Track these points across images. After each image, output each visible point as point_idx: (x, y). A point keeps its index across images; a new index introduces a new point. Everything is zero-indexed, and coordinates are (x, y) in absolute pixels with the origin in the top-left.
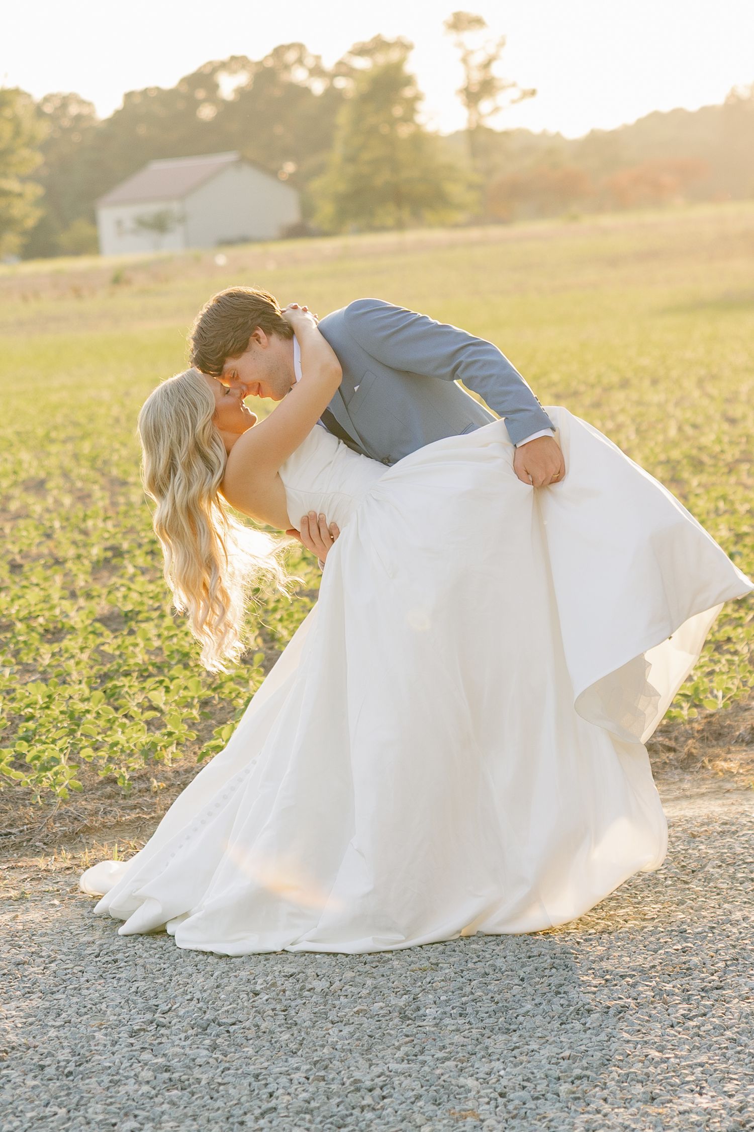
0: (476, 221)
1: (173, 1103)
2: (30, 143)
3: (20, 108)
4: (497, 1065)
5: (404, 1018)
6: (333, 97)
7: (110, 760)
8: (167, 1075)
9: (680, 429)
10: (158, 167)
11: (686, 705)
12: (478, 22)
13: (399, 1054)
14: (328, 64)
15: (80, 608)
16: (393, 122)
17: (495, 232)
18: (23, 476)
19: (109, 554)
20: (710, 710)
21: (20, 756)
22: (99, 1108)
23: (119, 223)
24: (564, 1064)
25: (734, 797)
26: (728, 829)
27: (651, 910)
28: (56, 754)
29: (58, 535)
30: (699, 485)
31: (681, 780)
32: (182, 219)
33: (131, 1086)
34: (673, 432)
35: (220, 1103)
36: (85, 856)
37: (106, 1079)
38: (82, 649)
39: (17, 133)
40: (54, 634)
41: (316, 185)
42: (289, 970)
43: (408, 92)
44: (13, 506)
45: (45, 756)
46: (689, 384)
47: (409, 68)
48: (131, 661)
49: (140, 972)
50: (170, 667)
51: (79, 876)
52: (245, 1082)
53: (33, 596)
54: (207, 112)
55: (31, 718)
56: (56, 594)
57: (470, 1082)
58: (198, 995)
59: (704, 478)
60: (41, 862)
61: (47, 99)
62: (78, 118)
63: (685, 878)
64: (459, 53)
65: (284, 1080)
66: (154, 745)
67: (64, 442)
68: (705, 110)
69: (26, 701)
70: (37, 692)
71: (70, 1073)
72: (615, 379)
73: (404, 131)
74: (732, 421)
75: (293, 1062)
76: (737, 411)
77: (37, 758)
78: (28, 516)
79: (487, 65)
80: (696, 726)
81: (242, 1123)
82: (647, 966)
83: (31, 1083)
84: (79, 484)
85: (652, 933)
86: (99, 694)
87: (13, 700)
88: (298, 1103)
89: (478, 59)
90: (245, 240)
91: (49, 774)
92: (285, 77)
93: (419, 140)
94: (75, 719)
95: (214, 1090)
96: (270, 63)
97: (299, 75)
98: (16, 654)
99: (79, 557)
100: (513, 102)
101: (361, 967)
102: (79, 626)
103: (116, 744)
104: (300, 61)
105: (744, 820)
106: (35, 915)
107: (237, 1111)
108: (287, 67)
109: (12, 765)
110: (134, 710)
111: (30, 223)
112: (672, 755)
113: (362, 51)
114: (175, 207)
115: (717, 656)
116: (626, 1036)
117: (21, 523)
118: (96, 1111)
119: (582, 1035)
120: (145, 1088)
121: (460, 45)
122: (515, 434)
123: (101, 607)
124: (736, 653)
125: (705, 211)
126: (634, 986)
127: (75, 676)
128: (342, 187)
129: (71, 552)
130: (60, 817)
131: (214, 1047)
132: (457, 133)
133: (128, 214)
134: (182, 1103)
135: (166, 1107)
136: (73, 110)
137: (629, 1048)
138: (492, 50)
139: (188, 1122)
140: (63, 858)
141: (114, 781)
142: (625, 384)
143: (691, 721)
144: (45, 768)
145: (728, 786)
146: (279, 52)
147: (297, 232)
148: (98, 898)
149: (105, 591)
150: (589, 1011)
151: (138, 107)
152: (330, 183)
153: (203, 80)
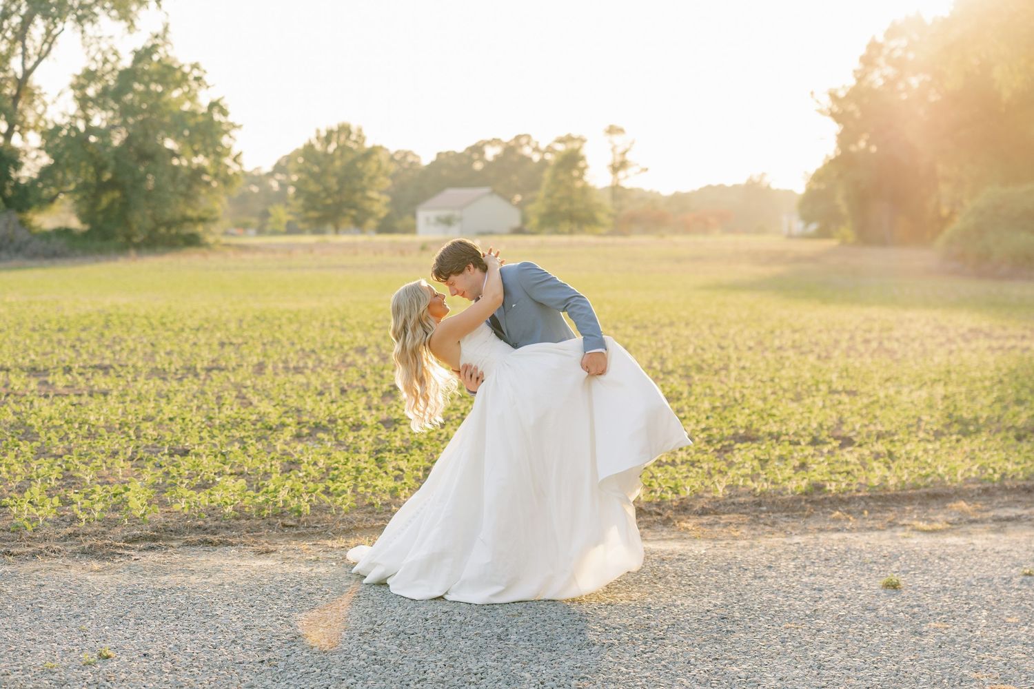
0: (612, 233)
1: (375, 672)
2: (386, 174)
3: (383, 157)
4: (542, 667)
5: (499, 639)
6: (543, 164)
7: (373, 494)
8: (374, 657)
9: (695, 350)
10: (450, 192)
11: (670, 492)
12: (621, 131)
13: (494, 657)
14: (543, 146)
15: (372, 415)
16: (573, 179)
17: (619, 240)
18: (356, 345)
19: (392, 389)
20: (682, 495)
21: (328, 488)
22: (337, 670)
23: (427, 219)
24: (576, 670)
25: (688, 542)
26: (682, 558)
27: (635, 595)
28: (345, 488)
29: (368, 377)
30: (699, 380)
31: (662, 531)
32: (460, 220)
33: (355, 661)
34: (691, 351)
35: (398, 674)
36: (352, 541)
37: (343, 656)
38: (369, 436)
39: (379, 168)
40: (357, 427)
41: (531, 208)
42: (445, 609)
43: (581, 164)
44: (348, 360)
45: (340, 489)
46: (704, 327)
47: (584, 152)
48: (393, 445)
49: (370, 603)
50: (412, 449)
51: (347, 551)
52: (413, 664)
53: (349, 407)
54: (478, 166)
55: (337, 469)
56: (361, 407)
57: (527, 675)
58: (397, 618)
59: (701, 376)
60: (329, 543)
61: (397, 152)
62: (412, 163)
63: (655, 581)
64: (610, 146)
65: (433, 665)
66: (396, 489)
67: (380, 329)
68: (735, 186)
69: (335, 460)
70: (340, 455)
71: (326, 652)
72: (666, 321)
73: (579, 184)
74: (722, 348)
75: (439, 656)
76: (724, 343)
77: (336, 489)
78: (355, 366)
79: (624, 154)
80: (674, 504)
81: (408, 685)
82: (628, 624)
83: (305, 654)
84: (384, 351)
85: (634, 607)
86: (372, 460)
87: (329, 459)
88: (438, 677)
89: (620, 150)
90: (491, 233)
91: (340, 498)
92: (519, 151)
93: (585, 190)
94: (359, 471)
95: (397, 667)
96: (513, 144)
97: (527, 151)
98: (336, 436)
99: (376, 389)
100: (636, 173)
101: (482, 611)
102: (369, 424)
103: (377, 486)
104: (528, 143)
105: (691, 554)
106: (322, 570)
107: (407, 679)
108: (521, 146)
109: (323, 492)
110: (390, 469)
111: (382, 215)
112: (659, 517)
113: (560, 141)
114: (457, 213)
115: (691, 468)
116: (610, 658)
117: (351, 369)
118: (335, 672)
119: (588, 656)
120: (362, 663)
121: (611, 142)
122: (587, 346)
123: (383, 415)
124: (701, 468)
125: (730, 239)
126: (619, 633)
127: (363, 449)
128: (543, 210)
129: (372, 386)
130: (343, 521)
131: (400, 645)
132: (606, 188)
133: (432, 214)
134: (379, 672)
135: (371, 673)
136: (410, 159)
137: (611, 665)
138: (627, 146)
139: (381, 682)
140: (340, 542)
141: (373, 505)
142: (672, 324)
143: (672, 501)
144: (339, 495)
145: (685, 536)
146: (518, 138)
147: (519, 231)
148: (355, 564)
149: (386, 407)
150: (594, 644)
151: (443, 161)
152: (537, 208)
153: (478, 149)
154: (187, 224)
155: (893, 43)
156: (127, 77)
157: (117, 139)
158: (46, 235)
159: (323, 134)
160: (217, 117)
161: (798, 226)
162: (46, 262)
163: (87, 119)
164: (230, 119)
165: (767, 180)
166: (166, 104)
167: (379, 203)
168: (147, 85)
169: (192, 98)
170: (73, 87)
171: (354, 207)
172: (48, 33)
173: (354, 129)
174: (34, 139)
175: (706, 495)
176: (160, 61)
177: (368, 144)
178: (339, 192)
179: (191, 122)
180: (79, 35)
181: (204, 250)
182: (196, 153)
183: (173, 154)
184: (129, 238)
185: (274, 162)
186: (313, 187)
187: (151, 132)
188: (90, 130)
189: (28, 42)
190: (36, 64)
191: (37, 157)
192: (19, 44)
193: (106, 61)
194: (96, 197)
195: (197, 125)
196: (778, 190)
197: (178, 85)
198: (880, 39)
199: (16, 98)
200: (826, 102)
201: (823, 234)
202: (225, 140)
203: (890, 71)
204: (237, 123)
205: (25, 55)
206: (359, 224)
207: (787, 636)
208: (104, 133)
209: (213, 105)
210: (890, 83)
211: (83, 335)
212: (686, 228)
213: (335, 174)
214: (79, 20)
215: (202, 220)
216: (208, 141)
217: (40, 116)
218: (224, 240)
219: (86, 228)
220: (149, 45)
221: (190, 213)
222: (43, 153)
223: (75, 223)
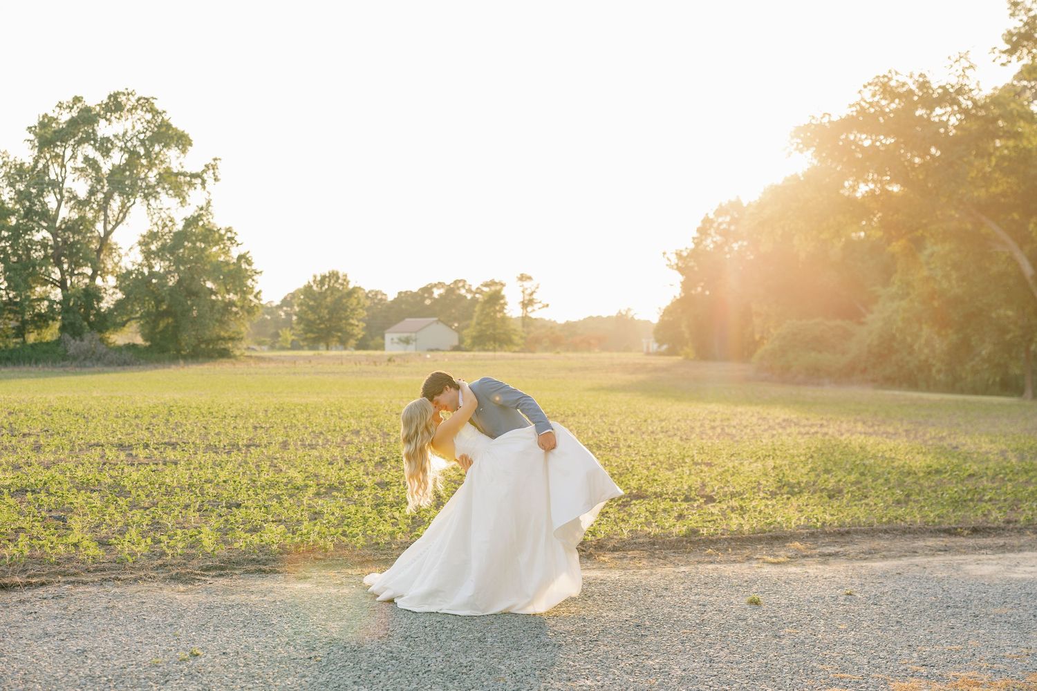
0: (522, 351)
1: (393, 665)
2: (363, 307)
3: (360, 294)
4: (513, 662)
5: (480, 641)
6: (474, 300)
7: (377, 536)
8: (391, 654)
9: (593, 433)
10: (407, 320)
11: (590, 535)
12: (530, 278)
13: (477, 655)
14: (474, 289)
15: (370, 479)
16: (495, 312)
17: (529, 355)
18: (351, 428)
19: (382, 460)
20: (599, 537)
21: (344, 531)
22: (365, 664)
23: (392, 340)
24: (538, 664)
25: (606, 571)
26: (603, 582)
27: (573, 609)
28: (358, 532)
29: (363, 451)
30: (599, 454)
31: (587, 563)
32: (415, 340)
33: (377, 657)
34: (590, 434)
35: (409, 667)
36: (366, 571)
37: (369, 654)
38: (370, 494)
39: (358, 304)
40: (360, 487)
41: (465, 332)
42: (438, 619)
43: (502, 301)
44: (347, 439)
45: (354, 532)
46: (597, 417)
47: (503, 293)
48: (387, 500)
49: (383, 615)
50: (401, 504)
51: (363, 578)
52: (420, 660)
53: (353, 473)
54: (428, 302)
55: (350, 518)
56: (361, 473)
57: (503, 667)
58: (404, 626)
59: (601, 452)
60: (350, 571)
61: (370, 292)
62: (381, 300)
63: (586, 599)
64: (521, 289)
65: (434, 660)
66: (394, 532)
67: (367, 418)
69: (348, 512)
70: (353, 509)
71: (355, 651)
72: (570, 413)
73: (499, 315)
74: (612, 432)
75: (438, 654)
76: (615, 429)
77: (351, 533)
78: (352, 443)
79: (531, 294)
80: (593, 543)
81: (418, 675)
82: (570, 630)
83: (341, 653)
84: (372, 433)
85: (573, 618)
86: (375, 511)
87: (343, 510)
88: (439, 669)
89: (529, 291)
90: (438, 350)
91: (355, 539)
92: (458, 292)
93: (504, 319)
94: (366, 520)
95: (408, 661)
96: (452, 286)
97: (463, 292)
98: (345, 493)
99: (370, 460)
100: (539, 308)
101: (464, 621)
102: (369, 485)
103: (380, 530)
104: (463, 286)
105: (609, 579)
106: (346, 591)
107: (416, 670)
108: (458, 288)
109: (341, 534)
110: (387, 518)
111: (360, 336)
112: (584, 553)
113: (486, 285)
114: (413, 336)
115: (602, 518)
116: (561, 655)
117: (350, 446)
118: (364, 665)
119: (545, 654)
120: (383, 659)
121: (522, 286)
122: (538, 430)
123: (377, 479)
124: (609, 517)
125: (606, 355)
126: (565, 637)
127: (366, 504)
128: (475, 334)
129: (368, 458)
130: (358, 555)
131: (409, 646)
132: (518, 317)
133: (396, 336)
134: (396, 665)
135: (390, 666)
136: (379, 297)
137: (562, 660)
138: (533, 289)
139: (398, 673)
140: (357, 571)
141: (379, 544)
142: (574, 415)
143: (591, 541)
144: (353, 537)
145: (603, 566)
146: (456, 282)
147: (457, 348)
148: (370, 586)
149: (379, 474)
150: (548, 645)
151: (403, 298)
152: (470, 332)
153: (427, 290)
154: (220, 342)
155: (720, 220)
156: (180, 237)
157: (172, 282)
158: (119, 349)
159: (319, 278)
160: (244, 266)
161: (654, 347)
162: (119, 368)
163: (150, 267)
164: (254, 267)
165: (631, 314)
166: (208, 257)
167: (358, 328)
168: (194, 244)
169: (227, 253)
170: (140, 244)
171: (340, 330)
172: (123, 205)
173: (341, 275)
174: (112, 281)
175: (615, 537)
176: (203, 226)
177: (351, 286)
178: (329, 320)
179: (226, 270)
180: (146, 208)
181: (233, 360)
182: (228, 292)
183: (211, 292)
184: (179, 351)
185: (282, 298)
186: (311, 317)
187: (196, 276)
188: (153, 275)
189: (109, 212)
190: (114, 227)
191: (114, 293)
192: (102, 213)
193: (165, 226)
194: (155, 323)
195: (230, 271)
196: (639, 320)
197: (217, 244)
198: (711, 216)
199: (99, 251)
200: (674, 260)
201: (672, 352)
202: (249, 282)
203: (718, 238)
204: (258, 271)
205: (106, 222)
206: (343, 343)
207: (685, 638)
208: (163, 277)
209: (240, 257)
210: (719, 247)
211: (154, 421)
212: (575, 347)
213: (327, 307)
214: (146, 197)
215: (232, 339)
216: (237, 283)
217: (116, 264)
218: (247, 353)
219: (148, 344)
220: (196, 214)
221: (222, 333)
222: (117, 291)
223: (139, 340)
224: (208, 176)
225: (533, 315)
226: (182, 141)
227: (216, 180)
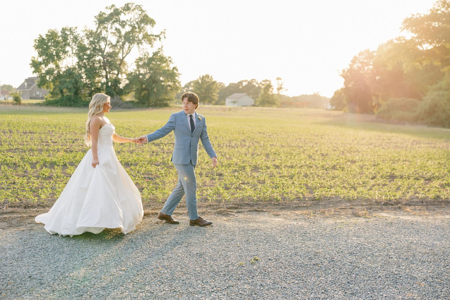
2: (218, 89)
6: (259, 87)
10: (235, 94)
12: (281, 79)
14: (259, 82)
23: (229, 101)
32: (238, 102)
39: (216, 87)
41: (257, 99)
43: (272, 88)
54: (241, 87)
64: (278, 83)
68: (310, 95)
79: (281, 85)
89: (280, 84)
90: (246, 106)
92: (253, 84)
93: (273, 95)
96: (251, 81)
97: (254, 84)
104: (255, 82)
108: (253, 82)
111: (217, 100)
113: (264, 81)
114: (237, 100)
121: (278, 82)
125: (309, 109)
128: (261, 100)
133: (230, 100)
136: (222, 85)
138: (282, 83)
146: (252, 80)
147: (254, 106)
151: (231, 85)
152: (259, 99)
153: (241, 83)
154: (165, 101)
155: (361, 57)
156: (151, 60)
157: (147, 77)
158: (127, 102)
159: (201, 77)
160: (175, 71)
161: (329, 107)
162: (127, 110)
163: (139, 71)
164: (179, 72)
165: (319, 94)
166: (161, 67)
167: (216, 96)
168: (156, 62)
169: (168, 66)
170: (135, 62)
171: (209, 97)
172: (129, 47)
173: (210, 76)
174: (124, 76)
176: (160, 56)
177: (214, 80)
178: (205, 93)
179: (168, 73)
180: (138, 48)
181: (169, 108)
182: (169, 81)
183: (162, 81)
184: (149, 104)
187: (156, 75)
188: (140, 74)
189: (124, 50)
190: (126, 55)
191: (125, 81)
192: (122, 49)
193: (145, 55)
194: (140, 93)
195: (169, 73)
196: (322, 97)
197: (165, 62)
198: (357, 56)
199: (120, 65)
200: (341, 72)
201: (337, 109)
202: (177, 78)
203: (360, 65)
204: (180, 73)
205: (123, 53)
206: (210, 102)
208: (144, 75)
209: (174, 68)
210: (359, 68)
212: (297, 106)
213: (204, 88)
214: (138, 44)
215: (169, 100)
216: (172, 78)
217: (126, 70)
218: (175, 105)
219: (138, 101)
220: (157, 51)
221: (166, 97)
222: (127, 80)
223: (135, 99)
224: (161, 36)
225: (282, 94)
226: (152, 22)
227: (165, 38)
